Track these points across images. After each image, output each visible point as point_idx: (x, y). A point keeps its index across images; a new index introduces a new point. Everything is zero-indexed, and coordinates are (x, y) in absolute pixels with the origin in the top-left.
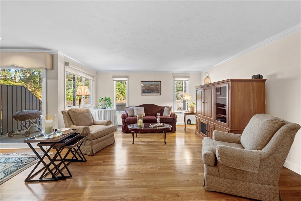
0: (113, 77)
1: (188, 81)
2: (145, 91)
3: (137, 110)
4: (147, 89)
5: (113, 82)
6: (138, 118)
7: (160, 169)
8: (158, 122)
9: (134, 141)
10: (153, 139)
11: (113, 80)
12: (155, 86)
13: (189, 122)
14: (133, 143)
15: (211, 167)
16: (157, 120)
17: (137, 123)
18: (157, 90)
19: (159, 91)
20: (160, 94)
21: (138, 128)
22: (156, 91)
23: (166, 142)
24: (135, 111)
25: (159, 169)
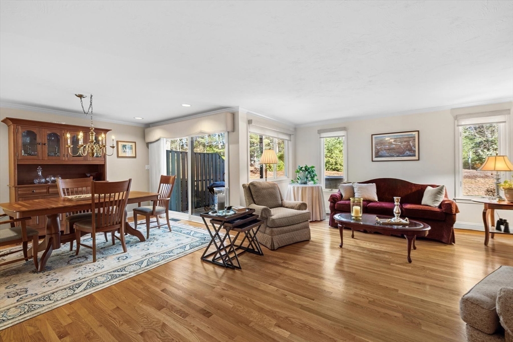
0: (320, 132)
1: (505, 122)
2: (380, 154)
3: (360, 188)
4: (385, 150)
5: (320, 140)
6: (351, 204)
7: (372, 302)
8: (396, 215)
9: (343, 243)
10: (384, 248)
11: (320, 138)
12: (405, 142)
13: (503, 227)
14: (341, 246)
15: (481, 335)
16: (394, 210)
17: (350, 212)
18: (410, 150)
19: (415, 151)
20: (416, 158)
21: (352, 221)
22: (407, 152)
23: (411, 258)
24: (356, 190)
25: (370, 301)
